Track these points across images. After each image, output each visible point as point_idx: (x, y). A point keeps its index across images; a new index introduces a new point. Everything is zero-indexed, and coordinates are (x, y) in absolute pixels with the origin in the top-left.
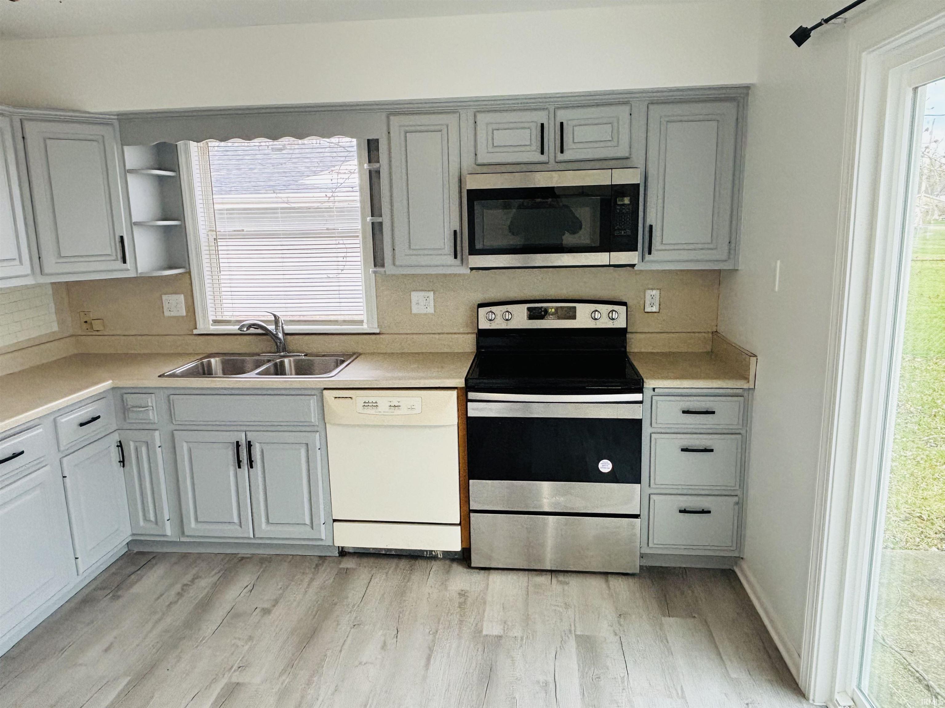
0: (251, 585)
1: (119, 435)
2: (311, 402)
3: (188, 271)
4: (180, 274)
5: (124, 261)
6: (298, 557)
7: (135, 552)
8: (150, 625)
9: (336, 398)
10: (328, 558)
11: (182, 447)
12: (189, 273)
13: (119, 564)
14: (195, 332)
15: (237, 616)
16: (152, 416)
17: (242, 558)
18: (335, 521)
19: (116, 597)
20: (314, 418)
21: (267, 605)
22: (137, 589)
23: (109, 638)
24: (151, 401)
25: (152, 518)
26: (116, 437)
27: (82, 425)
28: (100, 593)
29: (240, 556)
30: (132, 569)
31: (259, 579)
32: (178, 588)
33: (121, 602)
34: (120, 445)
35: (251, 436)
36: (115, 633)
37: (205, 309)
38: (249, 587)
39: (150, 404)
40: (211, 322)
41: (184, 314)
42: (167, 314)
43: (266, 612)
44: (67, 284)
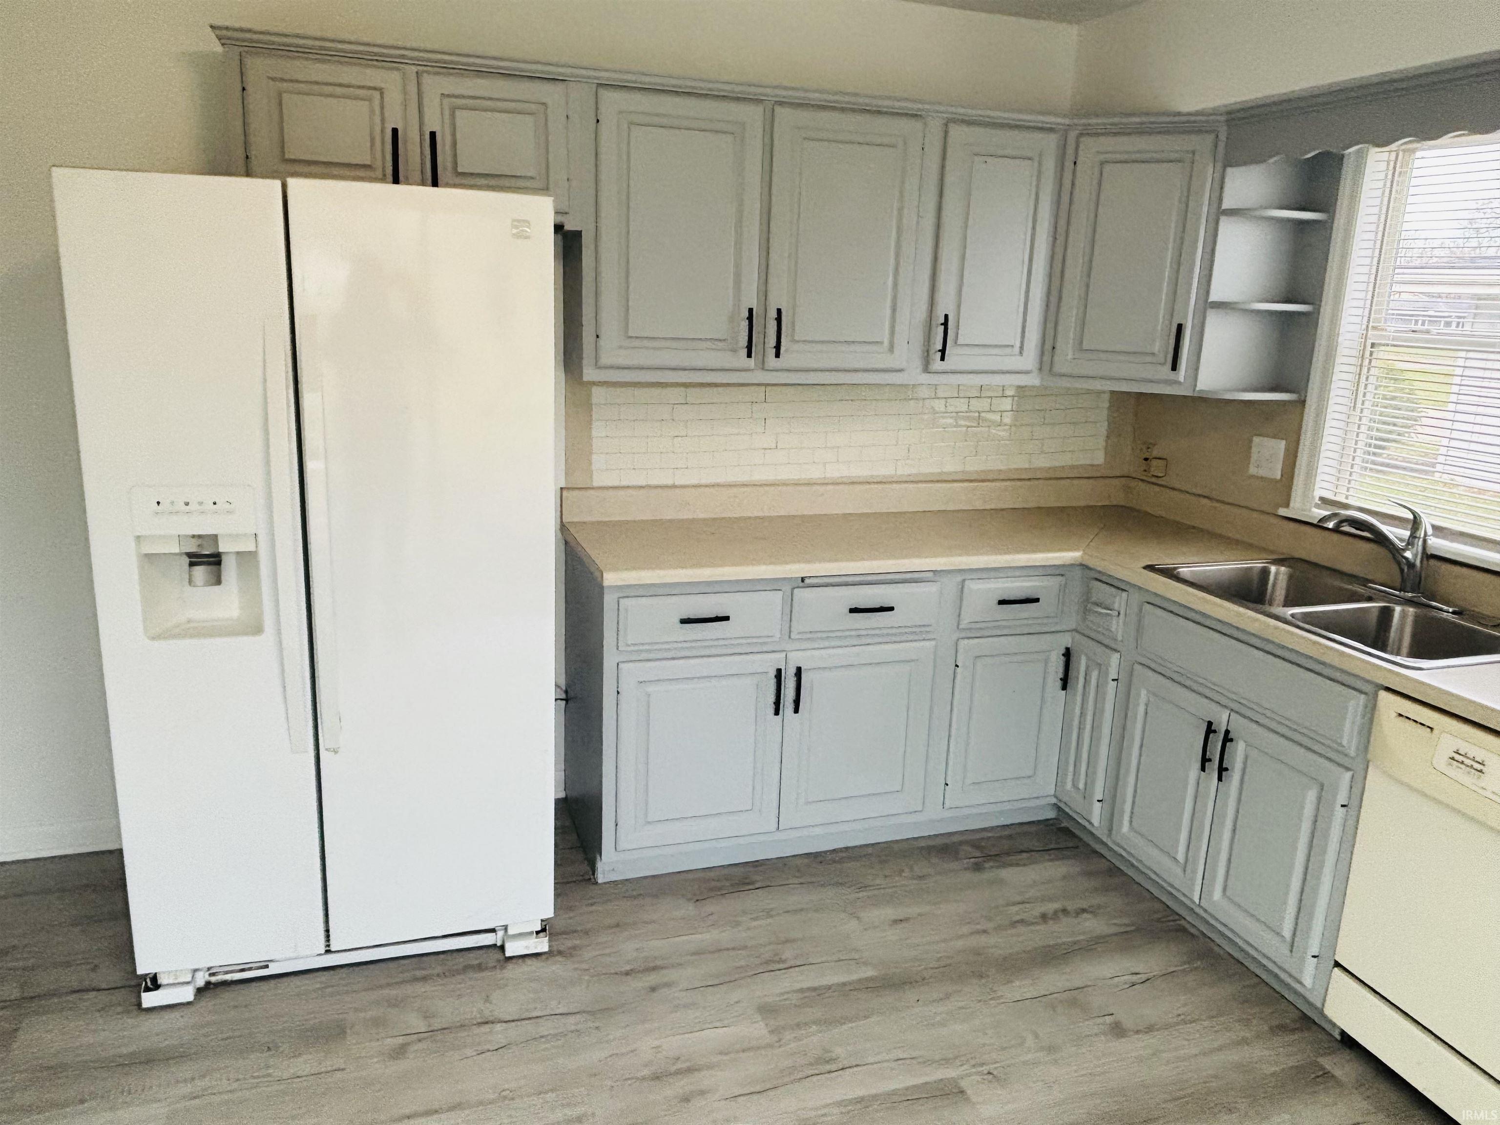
0: (1143, 977)
1: (1073, 639)
2: (1352, 703)
3: (1303, 398)
4: (1289, 402)
5: (1174, 367)
6: (1266, 989)
7: (1063, 825)
8: (965, 930)
9: (1400, 715)
10: (1315, 1028)
11: (1139, 695)
12: (1303, 403)
13: (1033, 829)
14: (1282, 512)
15: (1073, 1003)
16: (1117, 627)
17: (1184, 930)
18: (1337, 964)
19: (978, 868)
20: (1349, 738)
21: (1128, 1023)
22: (1007, 873)
23: (913, 910)
24: (1120, 601)
25: (1081, 786)
26: (1066, 640)
27: (1002, 602)
28: (968, 848)
29: (1183, 922)
30: (1036, 844)
31: (1164, 977)
32: (1051, 907)
33: (976, 877)
34: (1068, 654)
35: (1238, 726)
36: (926, 909)
37: (1311, 474)
38: (1139, 976)
39: (1116, 606)
40: (1317, 501)
41: (1279, 477)
42: (1252, 470)
43: (1118, 1030)
44: (1140, 396)
